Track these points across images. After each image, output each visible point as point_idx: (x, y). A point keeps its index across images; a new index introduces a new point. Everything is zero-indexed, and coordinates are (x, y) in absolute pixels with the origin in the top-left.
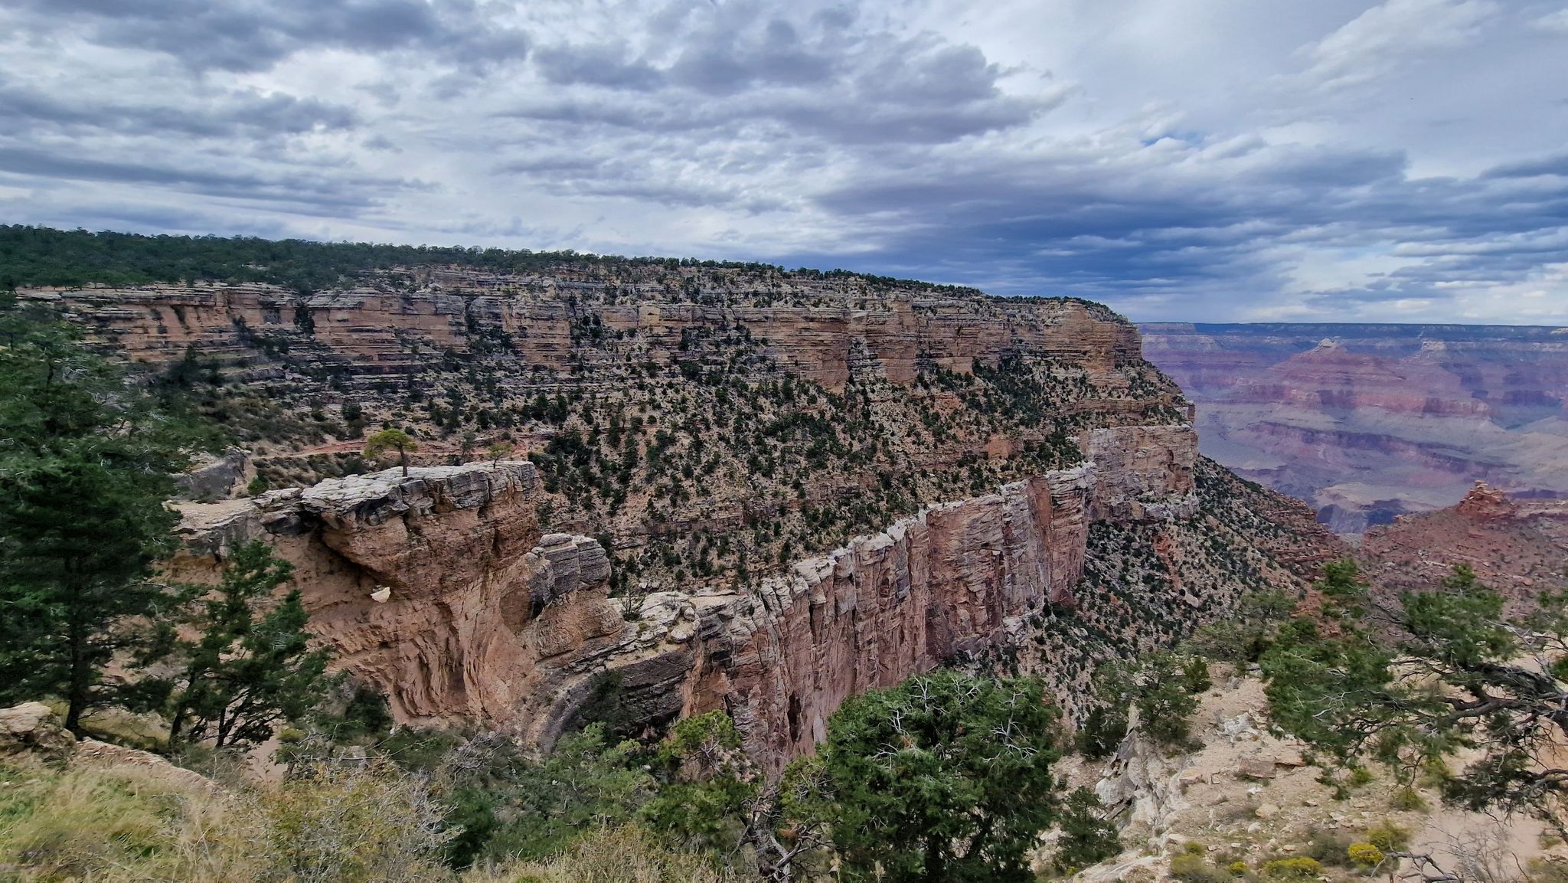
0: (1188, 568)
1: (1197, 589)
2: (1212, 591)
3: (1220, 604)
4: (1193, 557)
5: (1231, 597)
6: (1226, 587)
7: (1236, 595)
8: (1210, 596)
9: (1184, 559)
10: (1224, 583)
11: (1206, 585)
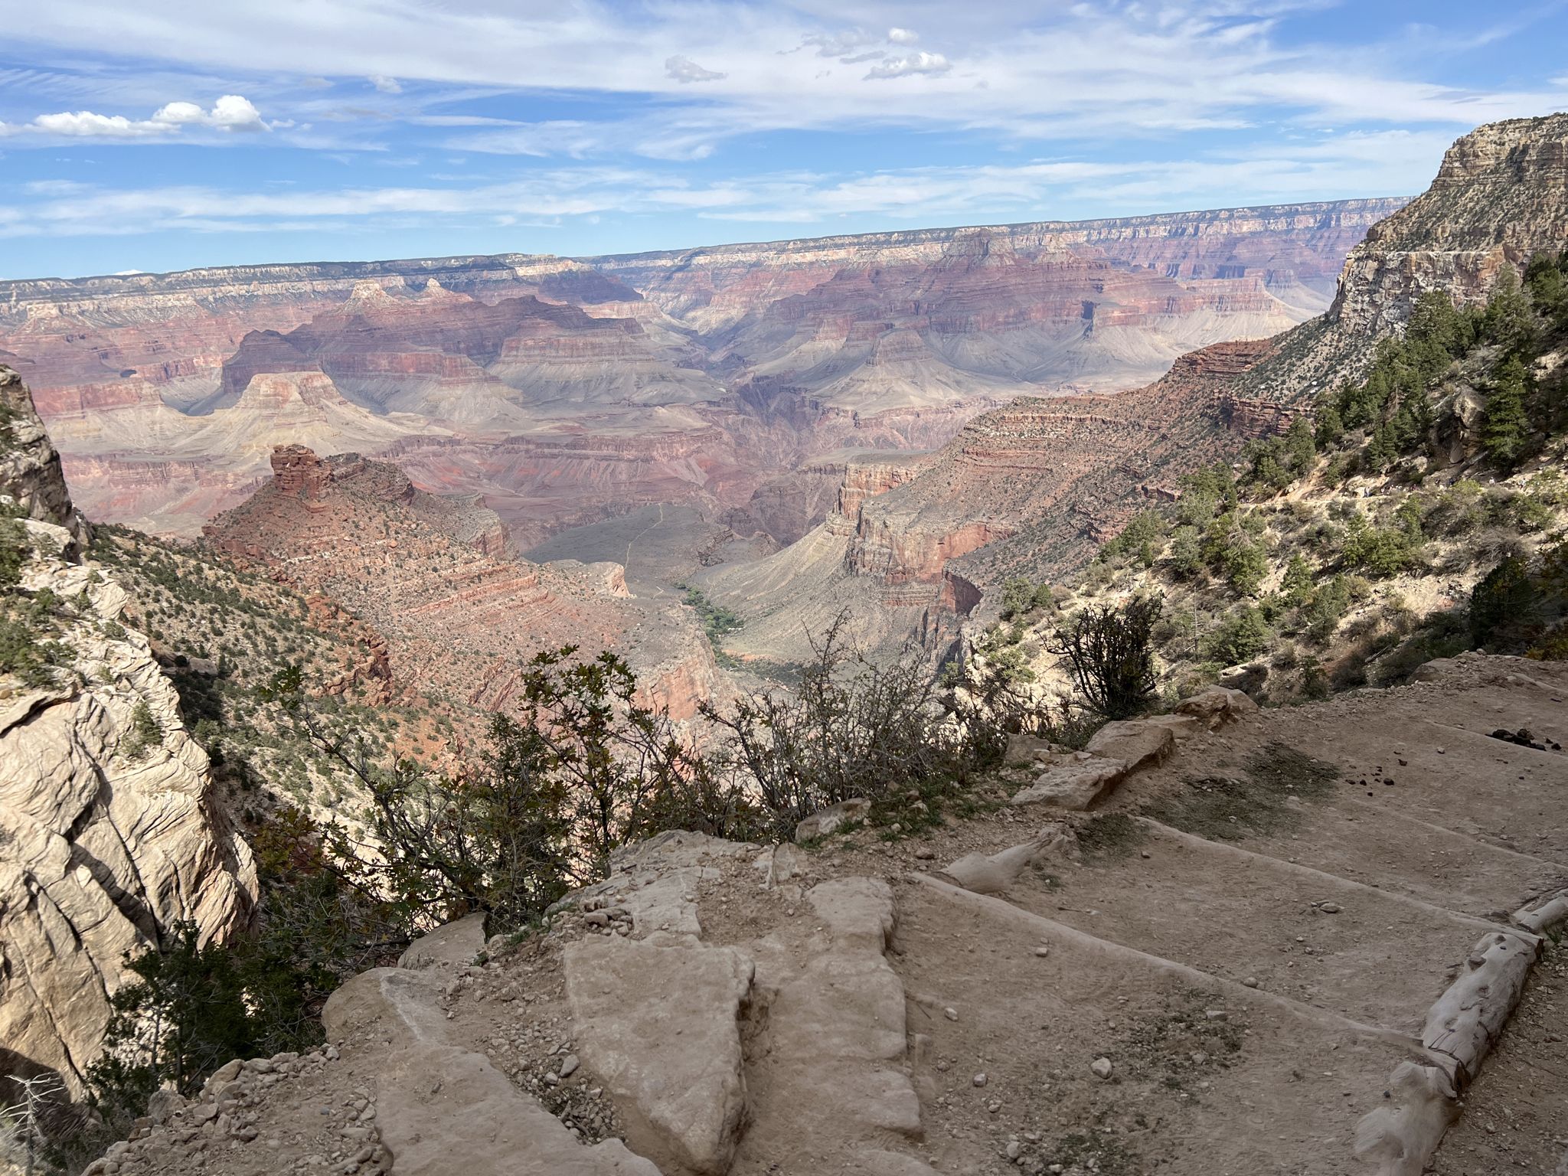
0: (162, 621)
1: (196, 647)
2: (220, 640)
3: (243, 653)
4: (157, 601)
5: (248, 636)
6: (230, 627)
7: (250, 631)
8: (224, 648)
9: (143, 609)
10: (224, 621)
11: (204, 635)
